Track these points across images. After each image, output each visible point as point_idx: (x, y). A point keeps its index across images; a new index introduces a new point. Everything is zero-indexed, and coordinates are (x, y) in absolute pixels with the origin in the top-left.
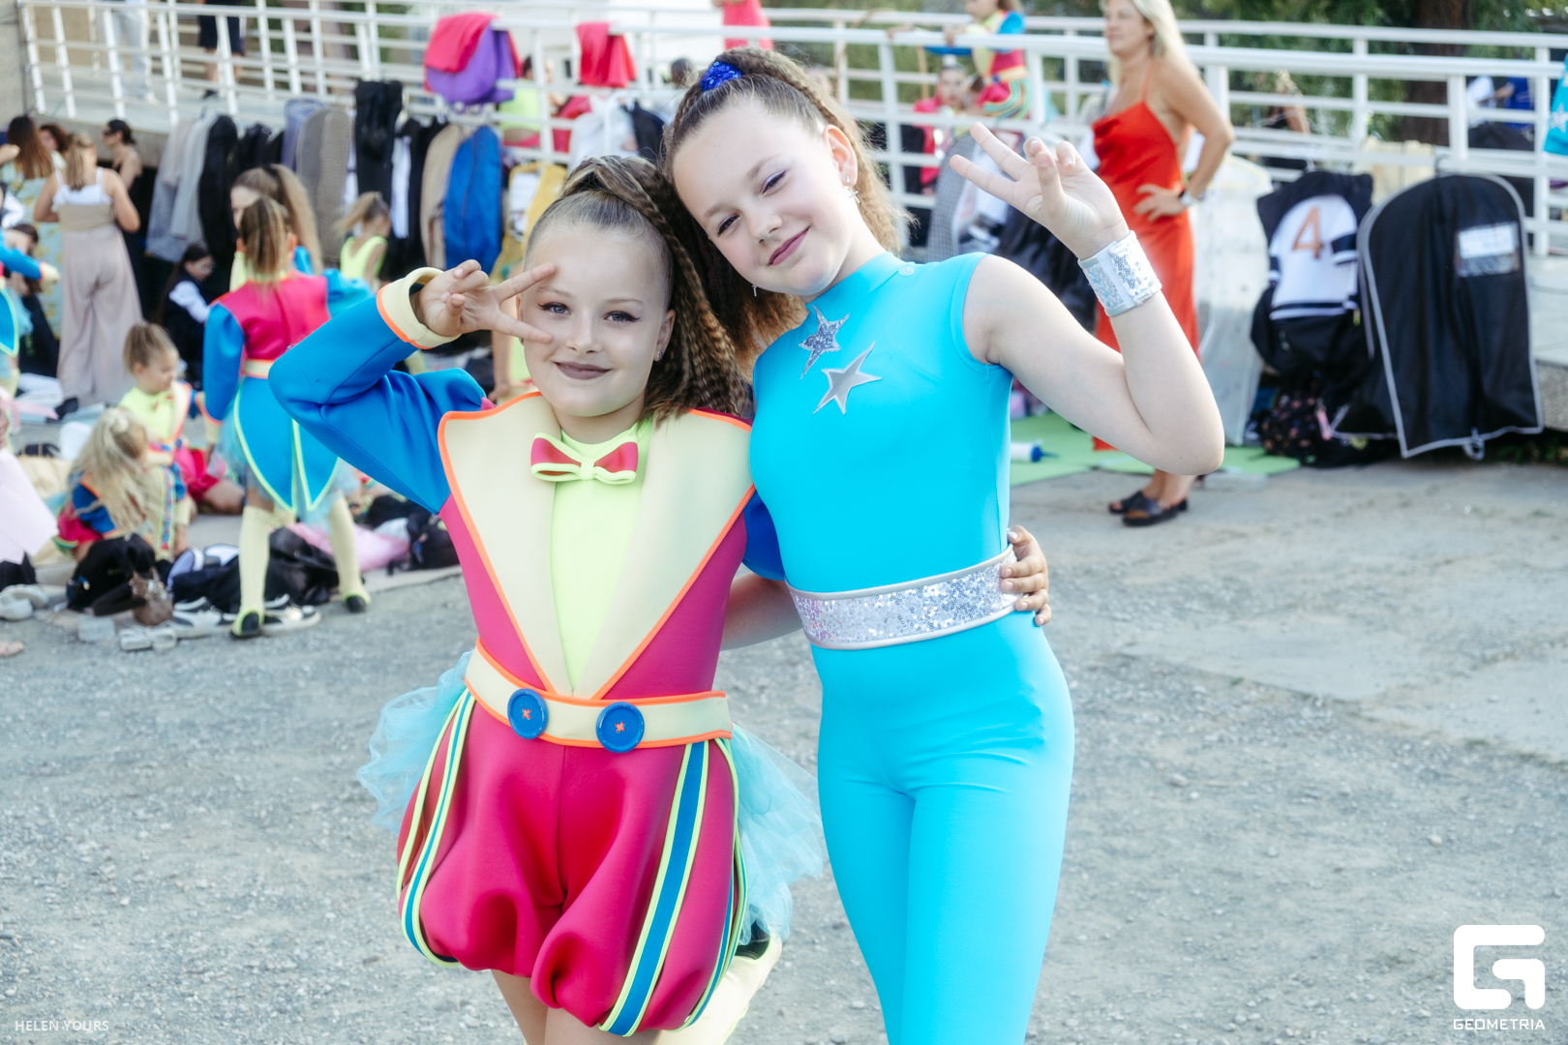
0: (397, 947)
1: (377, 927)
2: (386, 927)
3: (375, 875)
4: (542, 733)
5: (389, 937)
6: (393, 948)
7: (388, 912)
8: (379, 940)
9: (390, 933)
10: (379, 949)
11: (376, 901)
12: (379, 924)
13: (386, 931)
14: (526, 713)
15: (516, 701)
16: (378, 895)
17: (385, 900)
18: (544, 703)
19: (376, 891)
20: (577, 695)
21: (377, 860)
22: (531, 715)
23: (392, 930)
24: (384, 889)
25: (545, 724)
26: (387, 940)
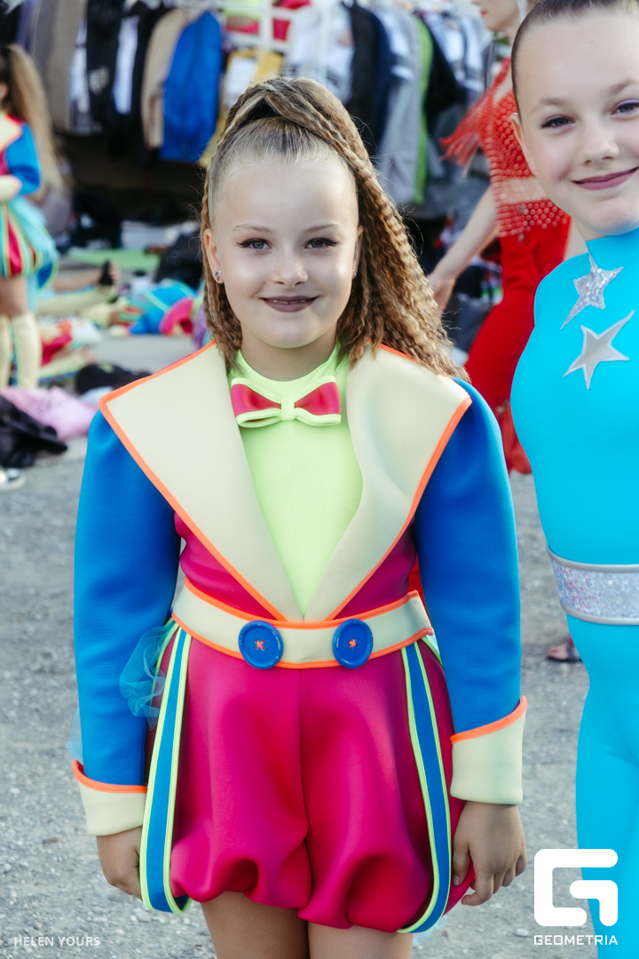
0: (77, 829)
1: (59, 807)
2: (66, 807)
3: (60, 752)
4: (278, 661)
5: (69, 818)
6: (72, 830)
7: (70, 792)
8: (59, 820)
9: (70, 814)
10: (59, 830)
11: (59, 779)
12: (61, 804)
13: (66, 811)
14: (259, 644)
15: (245, 635)
16: (61, 773)
17: (67, 779)
18: (277, 631)
19: (59, 768)
20: (308, 620)
21: (62, 736)
22: (264, 646)
23: (73, 811)
24: (67, 767)
25: (281, 653)
26: (67, 821)
